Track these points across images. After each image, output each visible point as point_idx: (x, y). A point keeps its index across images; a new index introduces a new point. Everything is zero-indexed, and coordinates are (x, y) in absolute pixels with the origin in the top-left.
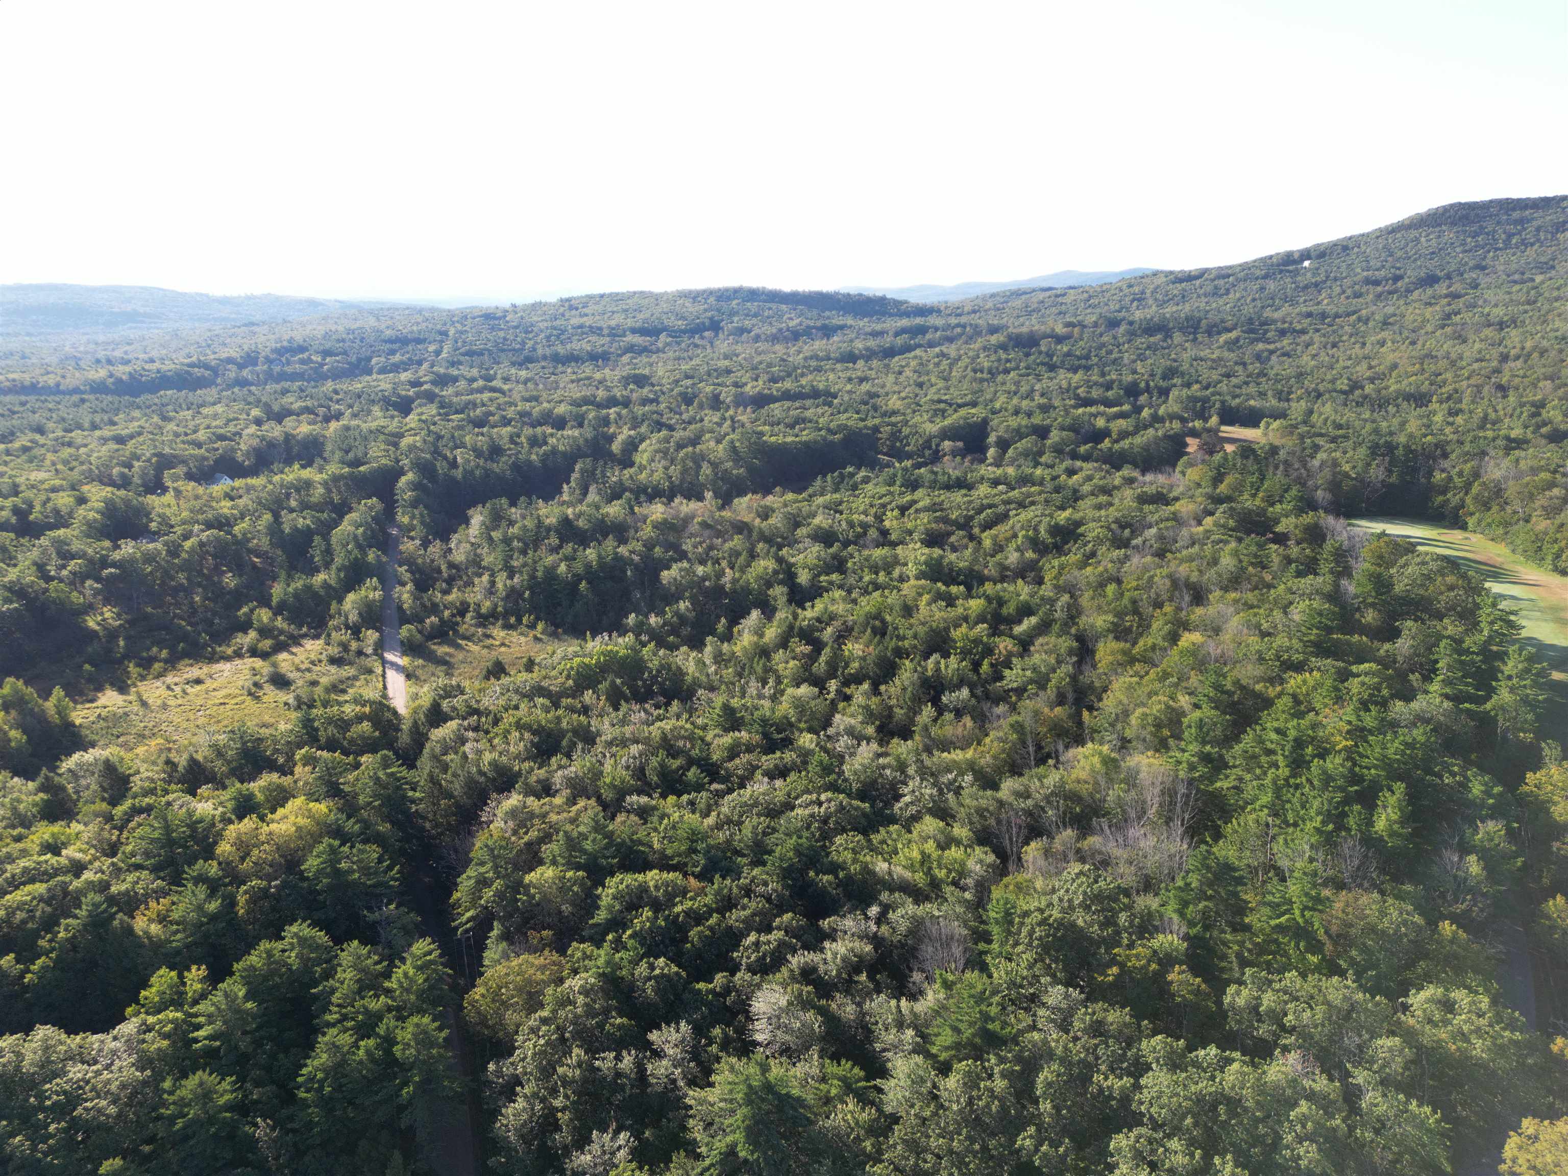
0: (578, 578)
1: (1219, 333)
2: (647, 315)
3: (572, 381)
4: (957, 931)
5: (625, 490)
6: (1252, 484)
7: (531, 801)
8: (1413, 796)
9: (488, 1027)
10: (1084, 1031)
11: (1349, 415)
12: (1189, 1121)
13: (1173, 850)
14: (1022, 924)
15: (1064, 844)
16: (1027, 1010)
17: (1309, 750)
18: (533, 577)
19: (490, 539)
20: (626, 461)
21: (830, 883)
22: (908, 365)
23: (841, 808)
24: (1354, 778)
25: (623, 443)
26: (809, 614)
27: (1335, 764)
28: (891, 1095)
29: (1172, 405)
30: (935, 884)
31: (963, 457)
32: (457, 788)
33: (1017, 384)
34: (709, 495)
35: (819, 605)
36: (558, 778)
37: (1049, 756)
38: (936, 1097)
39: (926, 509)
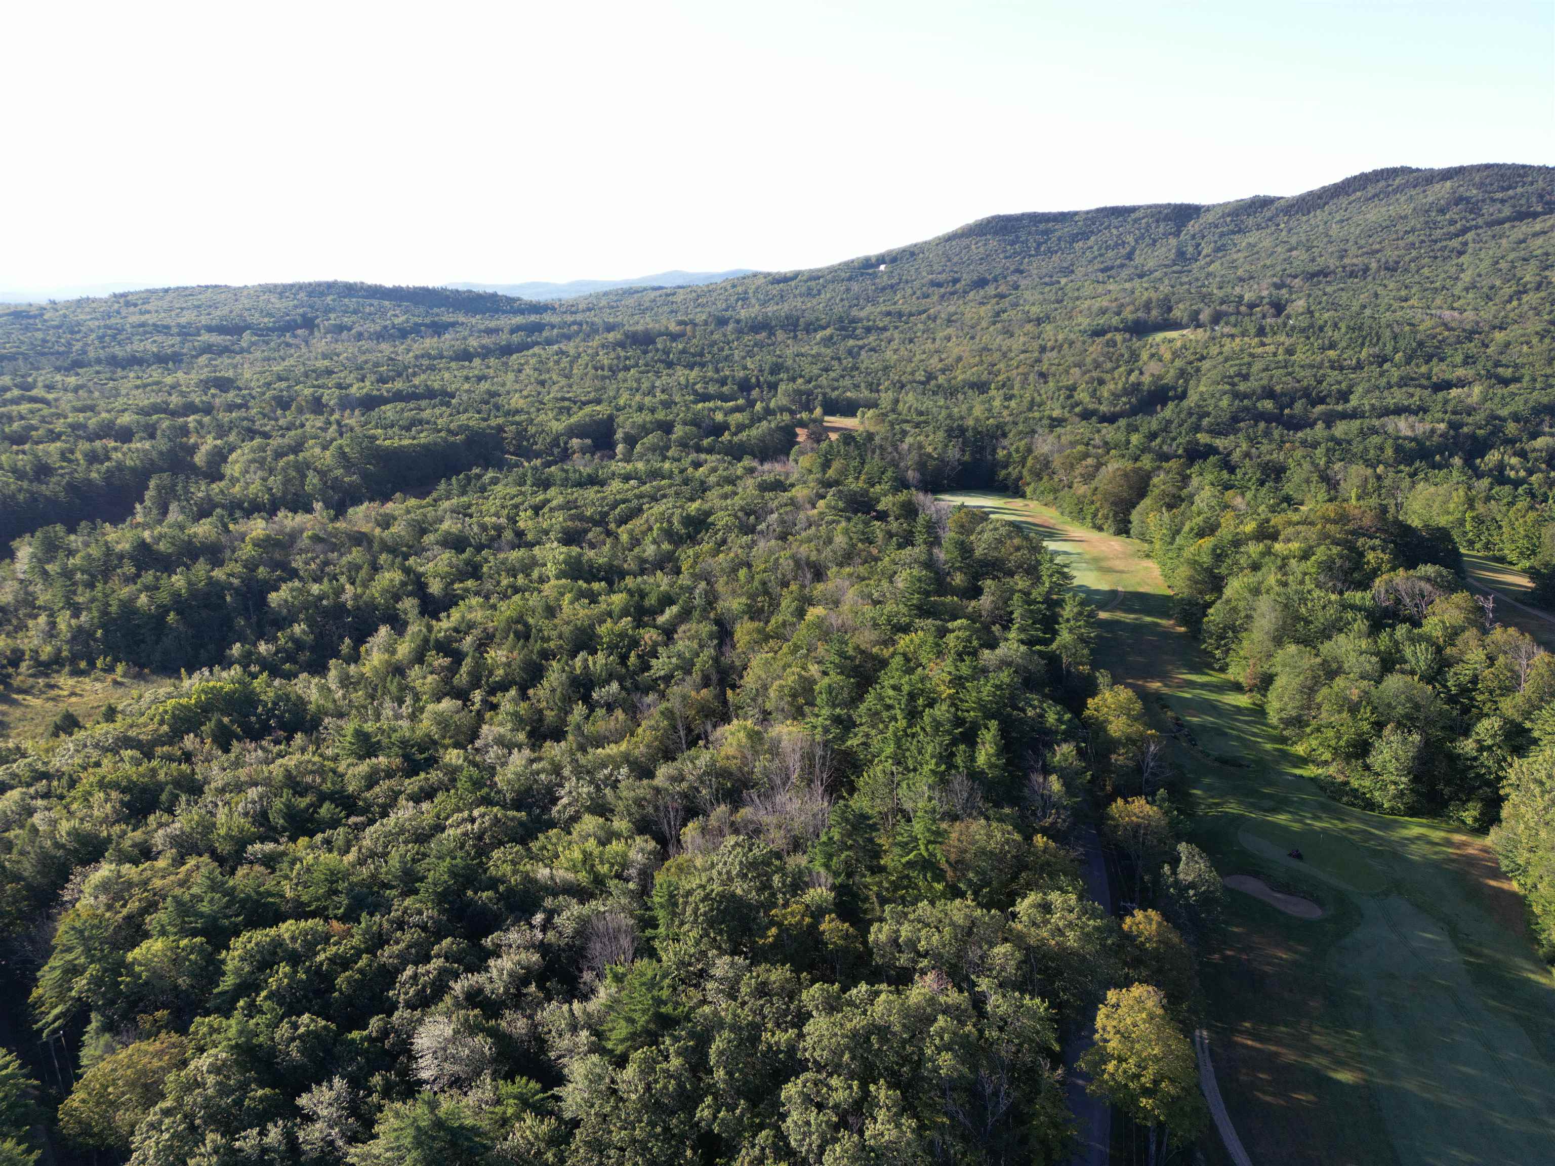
0: (164, 610)
1: (815, 331)
2: (225, 311)
3: (137, 387)
4: (624, 923)
5: (215, 506)
6: (855, 468)
7: (128, 869)
8: (1004, 732)
9: (92, 1136)
10: (751, 995)
11: (928, 404)
12: (847, 1056)
13: (816, 809)
14: (686, 903)
15: (719, 819)
16: (696, 986)
17: (921, 701)
18: (105, 613)
19: (45, 574)
20: (214, 473)
21: (490, 899)
22: (527, 363)
23: (496, 821)
24: (959, 722)
25: (208, 453)
26: (444, 625)
27: (941, 711)
28: (570, 1101)
29: (780, 399)
30: (599, 881)
31: (593, 454)
32: (28, 868)
33: (638, 381)
34: (318, 506)
35: (456, 614)
36: (159, 838)
37: (699, 737)
38: (615, 1092)
39: (560, 508)
